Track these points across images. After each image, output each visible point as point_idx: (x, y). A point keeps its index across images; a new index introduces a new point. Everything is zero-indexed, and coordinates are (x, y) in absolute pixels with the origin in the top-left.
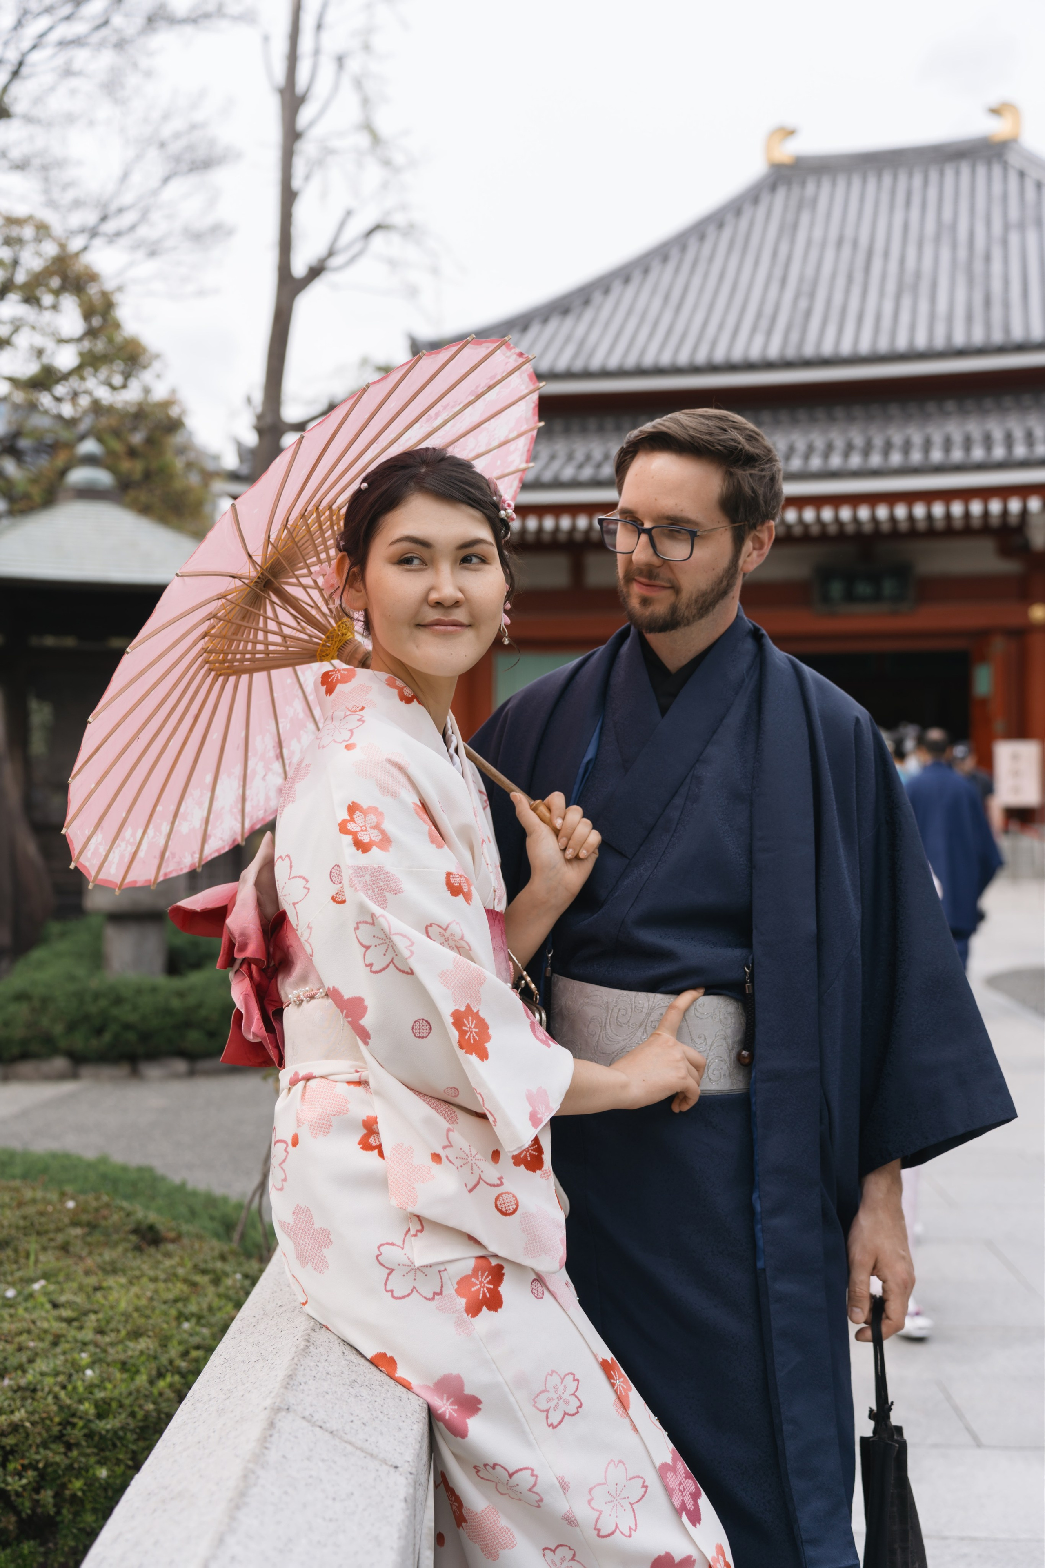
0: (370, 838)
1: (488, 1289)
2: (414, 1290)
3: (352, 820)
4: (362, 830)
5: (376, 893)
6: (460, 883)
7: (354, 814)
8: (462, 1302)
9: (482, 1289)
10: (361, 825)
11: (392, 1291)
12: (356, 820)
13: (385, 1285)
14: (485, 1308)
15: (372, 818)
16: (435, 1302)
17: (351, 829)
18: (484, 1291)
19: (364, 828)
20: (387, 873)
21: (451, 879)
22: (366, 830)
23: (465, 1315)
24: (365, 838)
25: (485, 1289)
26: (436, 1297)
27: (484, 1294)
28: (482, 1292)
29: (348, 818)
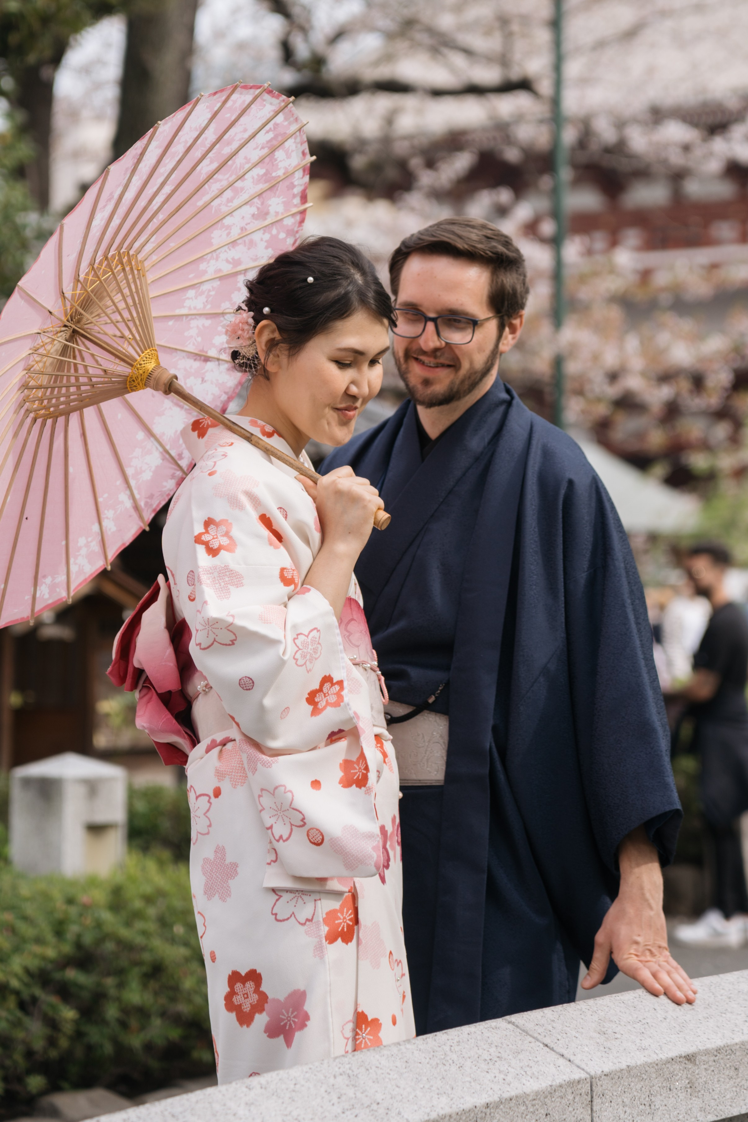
0: (220, 543)
1: (348, 925)
2: (293, 915)
3: (207, 532)
4: (214, 538)
5: (222, 586)
6: (292, 576)
7: (209, 527)
8: (325, 929)
9: (343, 924)
10: (213, 534)
11: (276, 914)
12: (210, 531)
13: (273, 909)
14: (340, 939)
15: (223, 528)
16: (305, 927)
17: (204, 539)
18: (344, 925)
19: (215, 537)
20: (232, 571)
21: (284, 573)
22: (217, 538)
23: (324, 941)
24: (215, 545)
25: (345, 924)
26: (308, 923)
27: (343, 928)
28: (342, 926)
29: (204, 531)
